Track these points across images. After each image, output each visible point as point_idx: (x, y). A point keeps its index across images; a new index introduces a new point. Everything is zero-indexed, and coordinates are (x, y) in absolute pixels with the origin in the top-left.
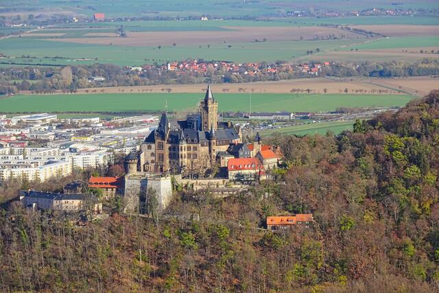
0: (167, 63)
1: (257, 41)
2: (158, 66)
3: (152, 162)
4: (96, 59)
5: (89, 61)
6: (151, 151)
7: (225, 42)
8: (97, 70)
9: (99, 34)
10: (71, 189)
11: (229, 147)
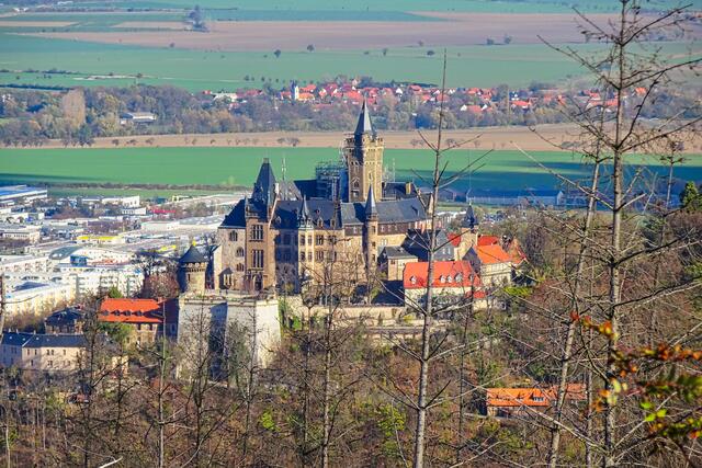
0: (294, 85)
1: (490, 42)
2: (272, 92)
3: (240, 267)
4: (139, 76)
5: (123, 79)
6: (235, 245)
7: (421, 44)
8: (139, 98)
9: (147, 25)
10: (61, 324)
11: (407, 239)
